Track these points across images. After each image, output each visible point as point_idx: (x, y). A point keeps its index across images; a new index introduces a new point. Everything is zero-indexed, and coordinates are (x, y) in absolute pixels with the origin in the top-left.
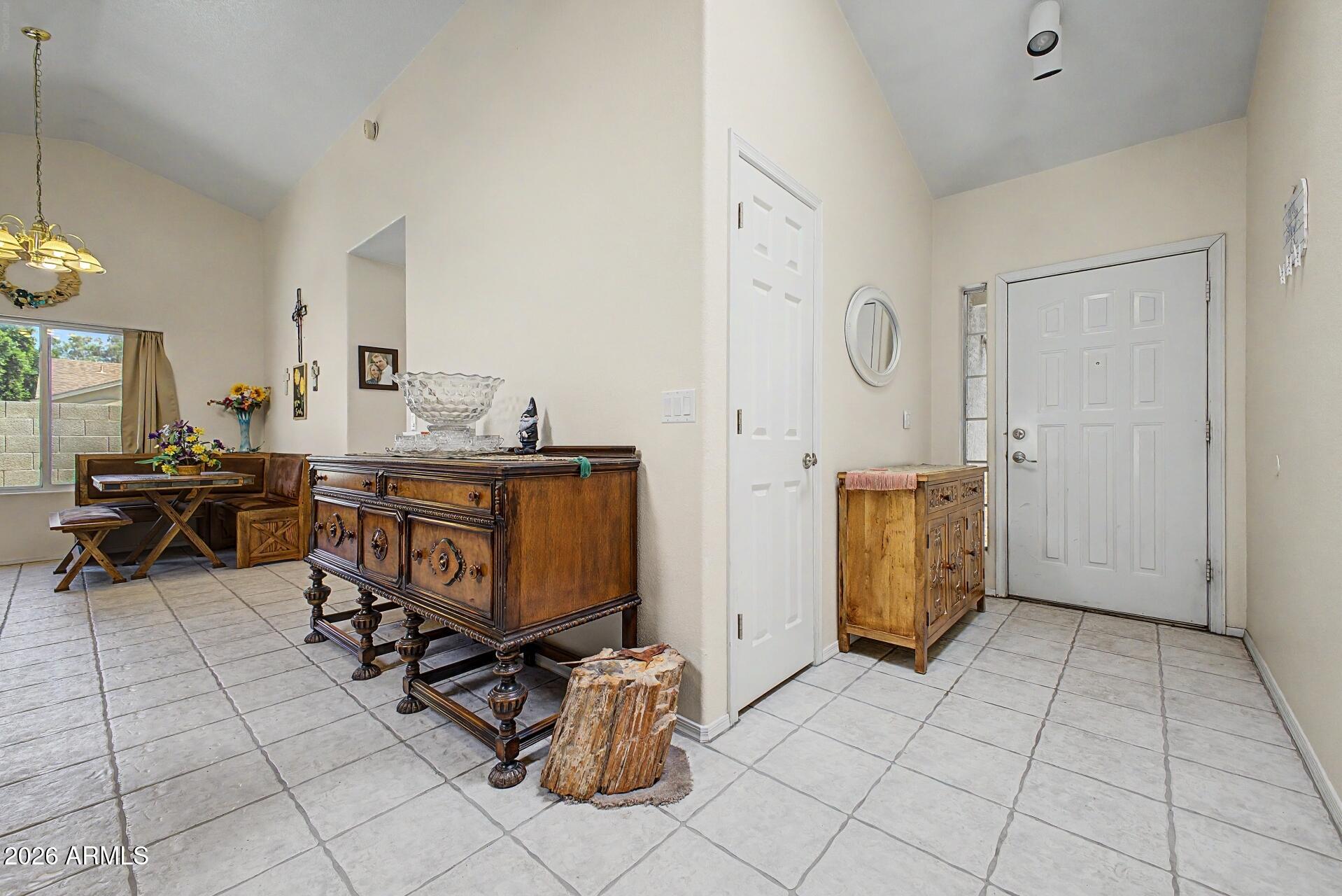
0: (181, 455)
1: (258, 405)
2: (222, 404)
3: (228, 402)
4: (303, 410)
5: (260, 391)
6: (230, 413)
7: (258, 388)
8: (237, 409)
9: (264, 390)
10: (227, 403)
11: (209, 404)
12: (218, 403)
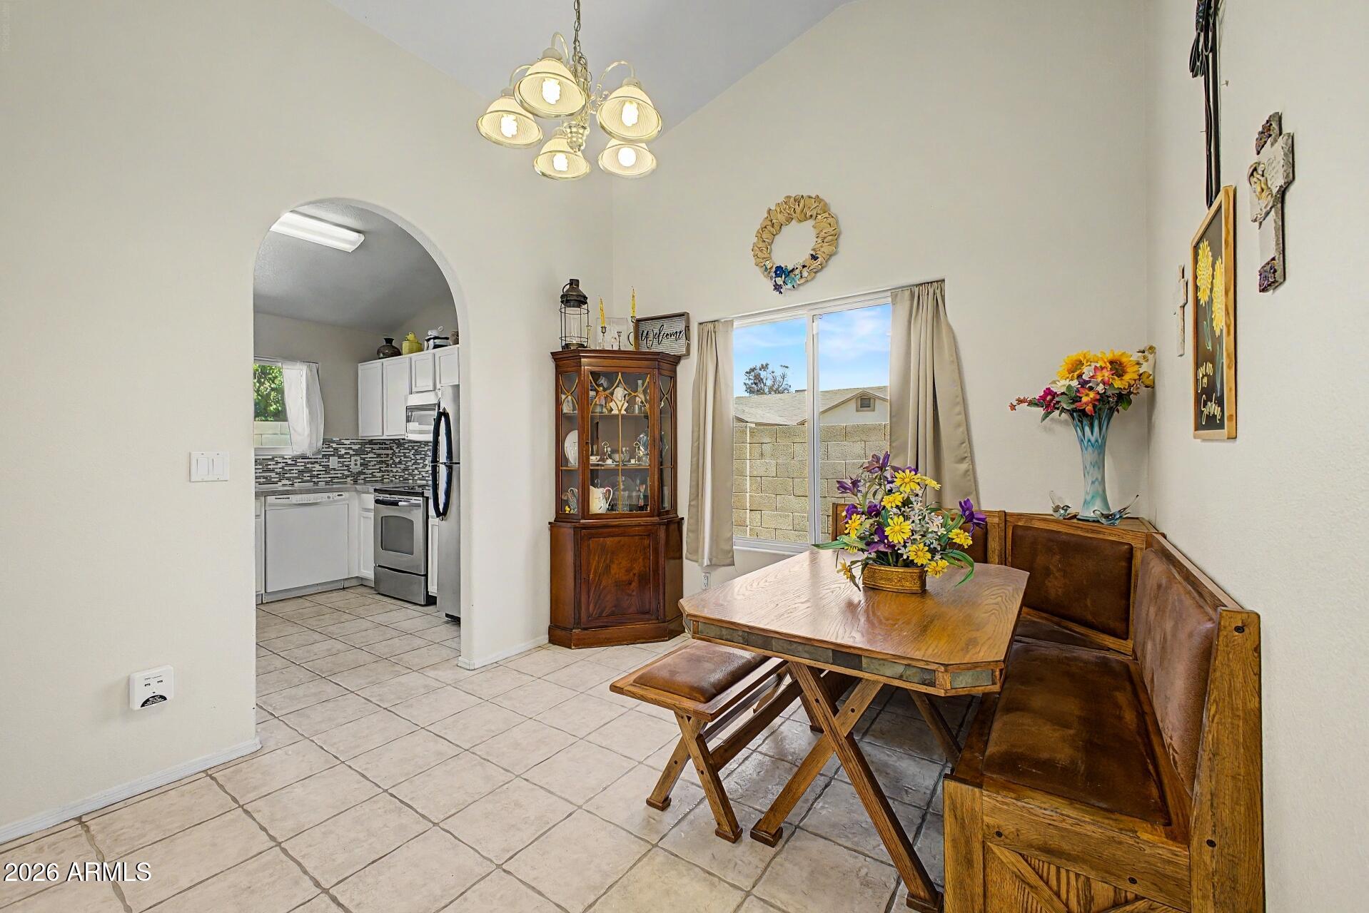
0: (876, 539)
1: (1123, 398)
2: (1037, 405)
3: (1049, 398)
4: (1220, 403)
5: (1124, 360)
6: (1060, 422)
7: (1117, 353)
8: (1071, 412)
9: (1136, 357)
10: (1048, 401)
11: (1013, 407)
12: (1031, 403)
